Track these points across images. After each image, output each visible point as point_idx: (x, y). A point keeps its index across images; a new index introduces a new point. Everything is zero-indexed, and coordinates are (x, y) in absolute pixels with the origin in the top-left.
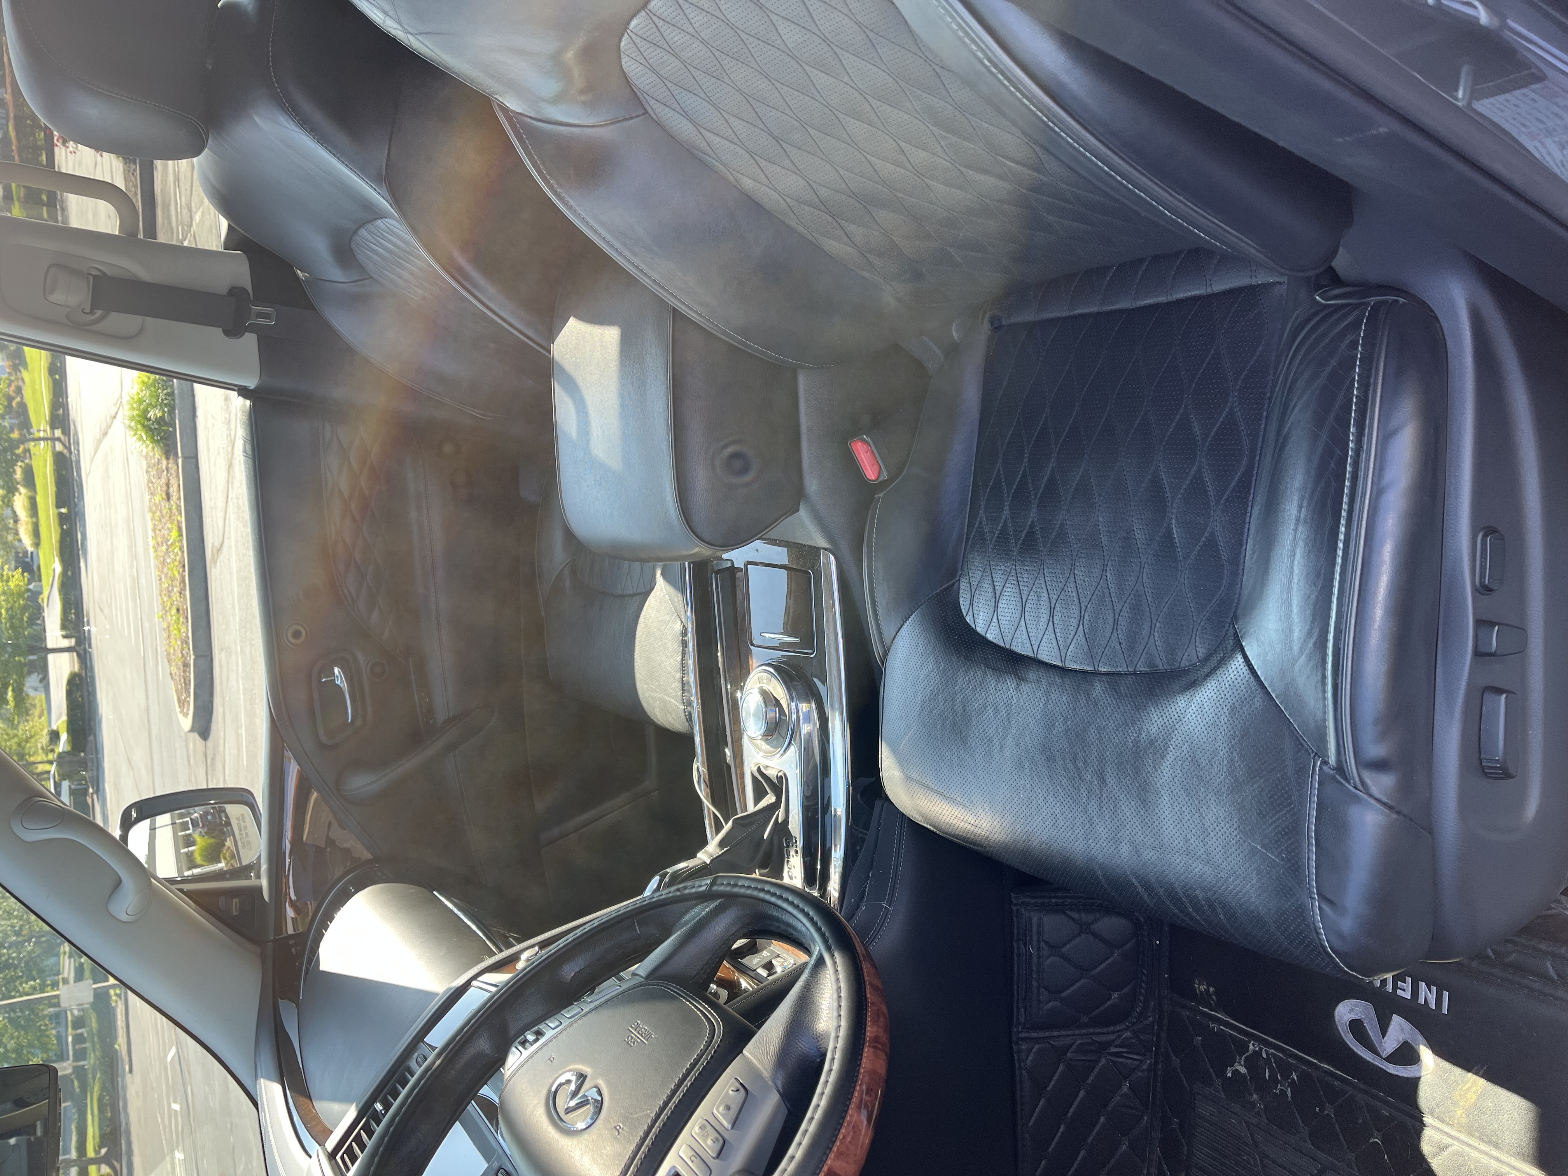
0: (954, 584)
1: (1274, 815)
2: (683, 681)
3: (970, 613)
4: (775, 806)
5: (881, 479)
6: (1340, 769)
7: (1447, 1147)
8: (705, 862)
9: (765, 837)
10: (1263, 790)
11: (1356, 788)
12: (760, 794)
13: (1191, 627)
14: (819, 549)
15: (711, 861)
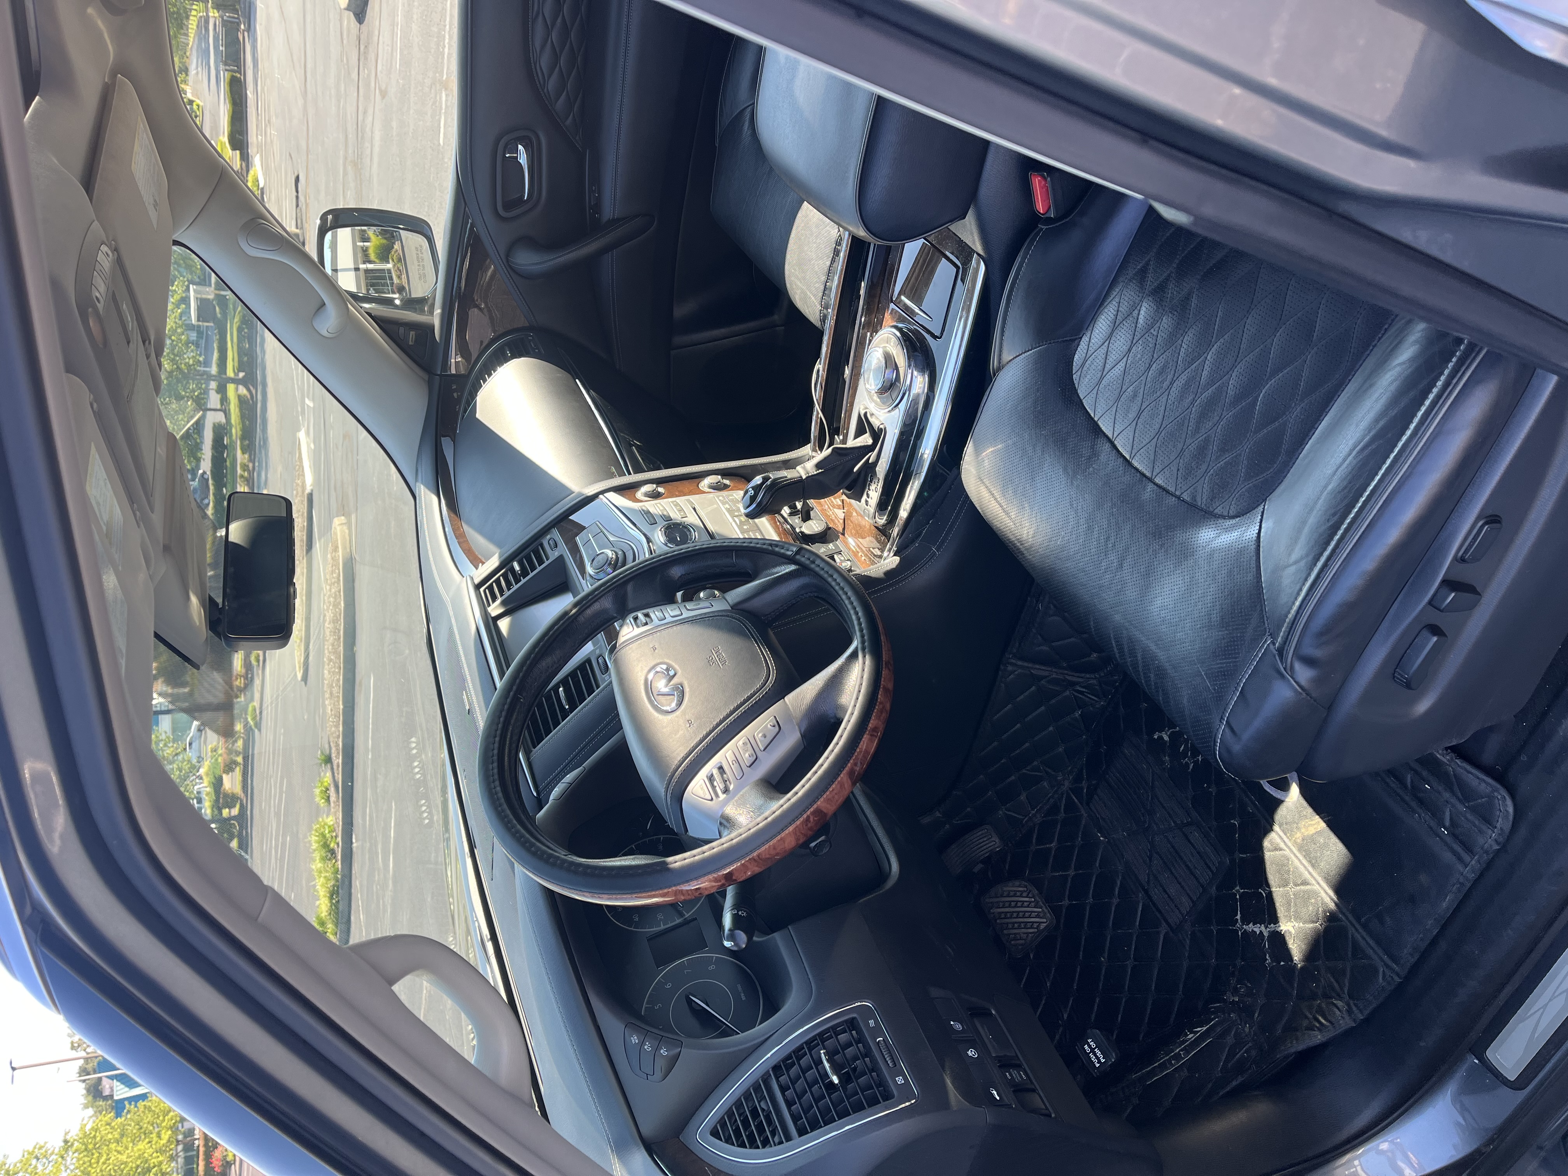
0: (1076, 339)
1: (1223, 659)
2: (826, 285)
3: (1079, 373)
4: (870, 448)
5: (1047, 215)
6: (1281, 652)
7: (1281, 849)
8: (801, 477)
9: (855, 469)
10: (1224, 639)
11: (1285, 669)
12: (860, 432)
13: (1235, 487)
14: (974, 251)
15: (807, 478)
